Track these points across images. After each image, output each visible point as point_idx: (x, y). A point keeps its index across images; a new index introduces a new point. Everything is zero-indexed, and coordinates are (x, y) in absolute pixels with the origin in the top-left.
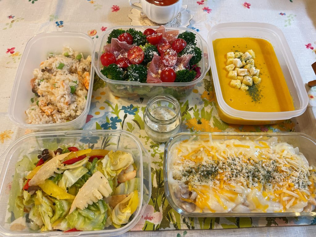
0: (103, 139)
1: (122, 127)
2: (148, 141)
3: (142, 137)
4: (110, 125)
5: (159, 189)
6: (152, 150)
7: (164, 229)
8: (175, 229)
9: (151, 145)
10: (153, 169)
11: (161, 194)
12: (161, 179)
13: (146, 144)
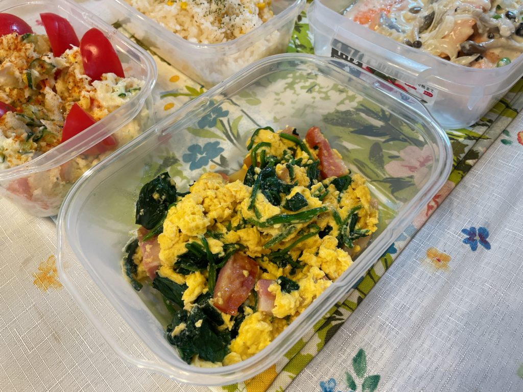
0: (226, 138)
1: (236, 104)
2: (295, 91)
3: (282, 92)
4: (213, 116)
5: (390, 122)
6: (314, 94)
7: (464, 153)
8: (475, 141)
9: (306, 90)
10: (349, 111)
11: (401, 125)
12: (375, 112)
13: (298, 95)
